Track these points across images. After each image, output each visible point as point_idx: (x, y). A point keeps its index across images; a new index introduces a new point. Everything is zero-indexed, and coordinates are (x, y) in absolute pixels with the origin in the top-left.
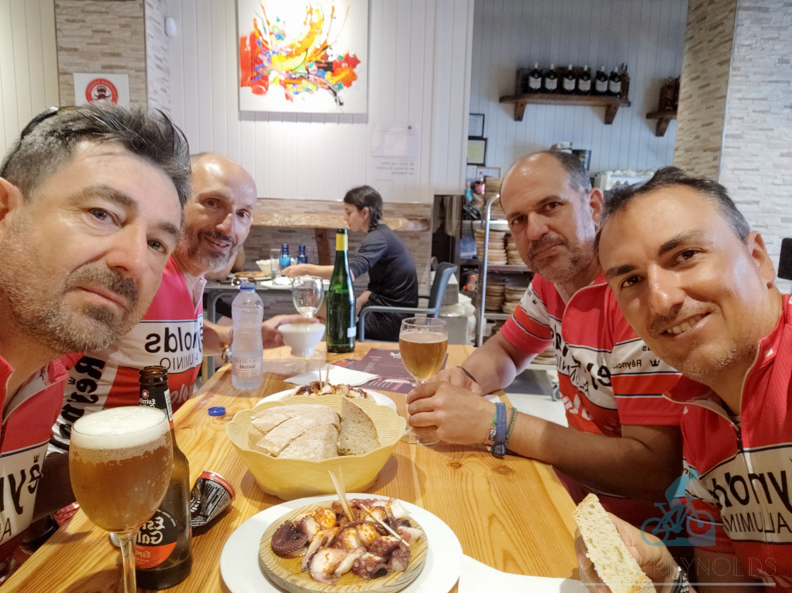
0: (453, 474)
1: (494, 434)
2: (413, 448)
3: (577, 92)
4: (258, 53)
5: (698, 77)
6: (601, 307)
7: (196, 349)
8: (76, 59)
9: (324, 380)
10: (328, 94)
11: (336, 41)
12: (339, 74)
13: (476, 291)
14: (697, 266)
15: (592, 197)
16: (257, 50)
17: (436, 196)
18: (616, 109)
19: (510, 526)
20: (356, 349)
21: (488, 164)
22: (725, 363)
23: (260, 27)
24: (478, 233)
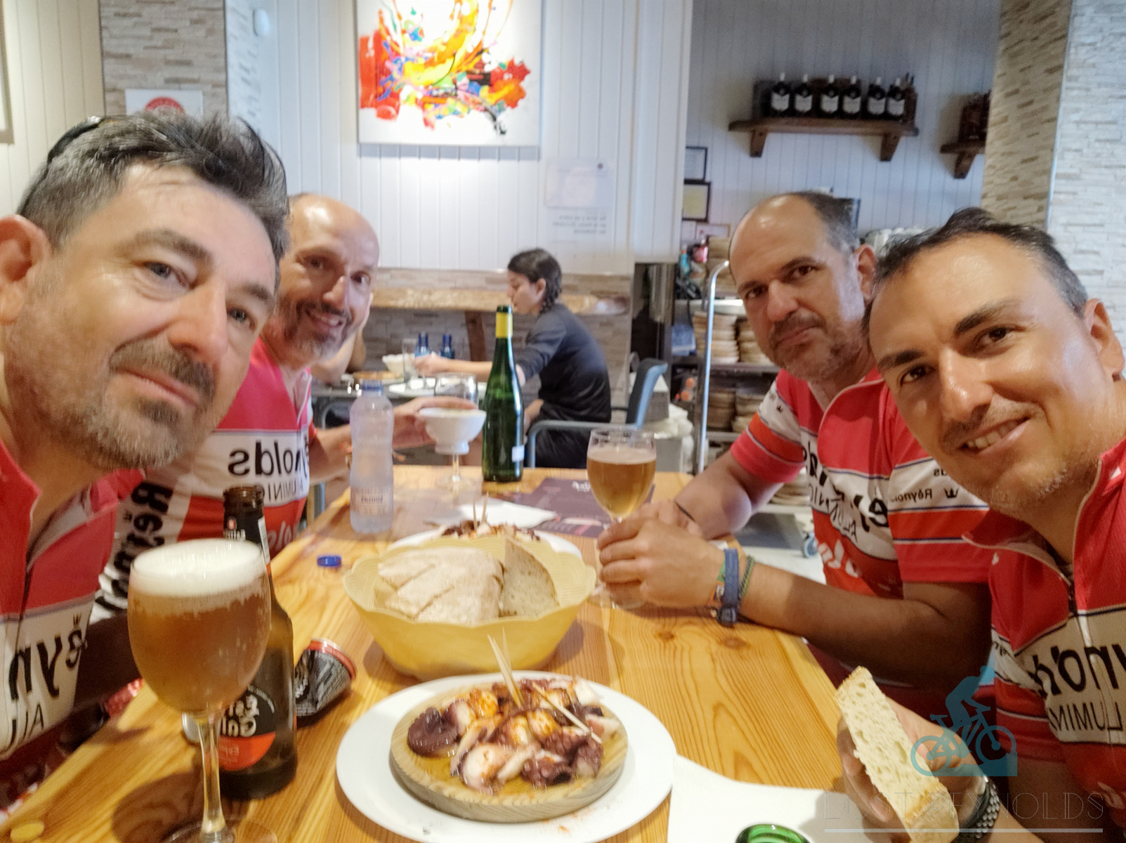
0: (662, 648)
1: (722, 593)
2: (606, 613)
3: (840, 114)
4: (385, 60)
5: (1016, 92)
6: (875, 415)
7: (301, 474)
8: (129, 69)
9: (479, 517)
10: (484, 119)
11: (495, 43)
12: (500, 89)
13: (695, 402)
14: (1010, 350)
15: (860, 258)
16: (383, 57)
17: (638, 265)
18: (897, 139)
19: (744, 720)
20: (524, 477)
21: (712, 219)
22: (1050, 489)
23: (388, 23)
24: (697, 317)
